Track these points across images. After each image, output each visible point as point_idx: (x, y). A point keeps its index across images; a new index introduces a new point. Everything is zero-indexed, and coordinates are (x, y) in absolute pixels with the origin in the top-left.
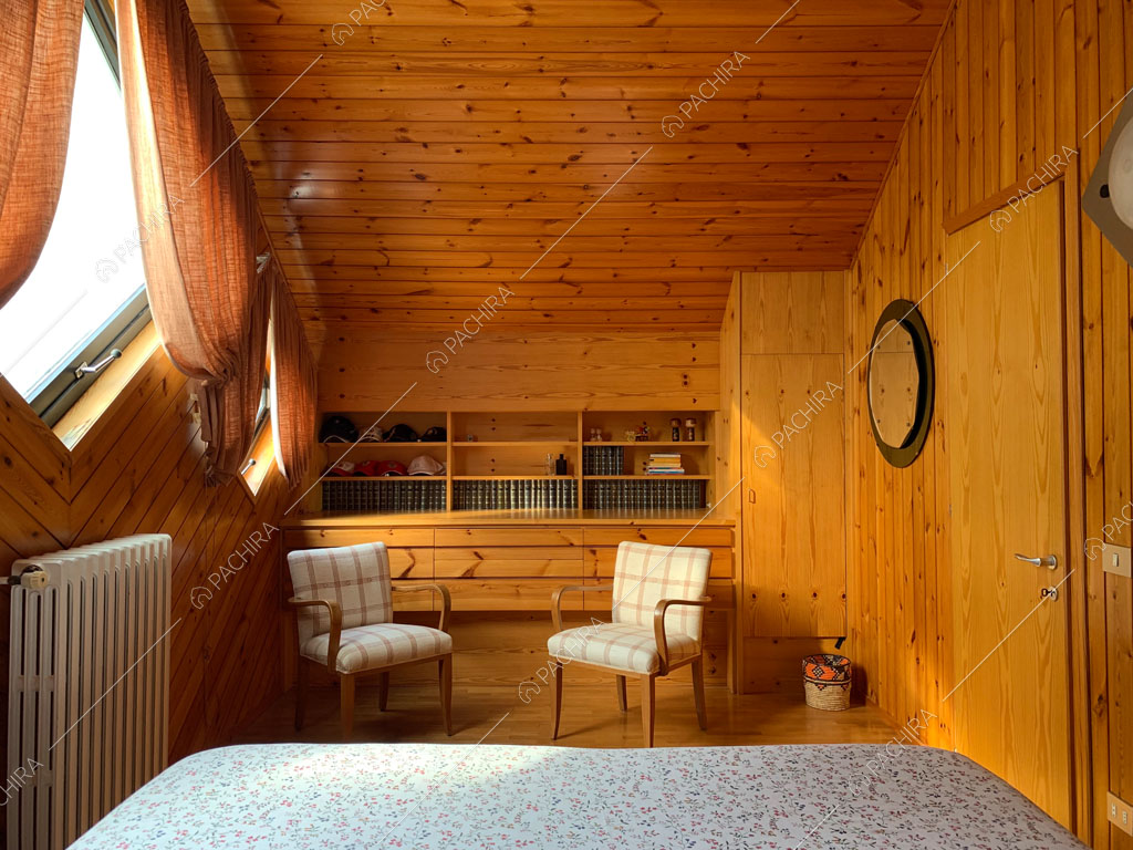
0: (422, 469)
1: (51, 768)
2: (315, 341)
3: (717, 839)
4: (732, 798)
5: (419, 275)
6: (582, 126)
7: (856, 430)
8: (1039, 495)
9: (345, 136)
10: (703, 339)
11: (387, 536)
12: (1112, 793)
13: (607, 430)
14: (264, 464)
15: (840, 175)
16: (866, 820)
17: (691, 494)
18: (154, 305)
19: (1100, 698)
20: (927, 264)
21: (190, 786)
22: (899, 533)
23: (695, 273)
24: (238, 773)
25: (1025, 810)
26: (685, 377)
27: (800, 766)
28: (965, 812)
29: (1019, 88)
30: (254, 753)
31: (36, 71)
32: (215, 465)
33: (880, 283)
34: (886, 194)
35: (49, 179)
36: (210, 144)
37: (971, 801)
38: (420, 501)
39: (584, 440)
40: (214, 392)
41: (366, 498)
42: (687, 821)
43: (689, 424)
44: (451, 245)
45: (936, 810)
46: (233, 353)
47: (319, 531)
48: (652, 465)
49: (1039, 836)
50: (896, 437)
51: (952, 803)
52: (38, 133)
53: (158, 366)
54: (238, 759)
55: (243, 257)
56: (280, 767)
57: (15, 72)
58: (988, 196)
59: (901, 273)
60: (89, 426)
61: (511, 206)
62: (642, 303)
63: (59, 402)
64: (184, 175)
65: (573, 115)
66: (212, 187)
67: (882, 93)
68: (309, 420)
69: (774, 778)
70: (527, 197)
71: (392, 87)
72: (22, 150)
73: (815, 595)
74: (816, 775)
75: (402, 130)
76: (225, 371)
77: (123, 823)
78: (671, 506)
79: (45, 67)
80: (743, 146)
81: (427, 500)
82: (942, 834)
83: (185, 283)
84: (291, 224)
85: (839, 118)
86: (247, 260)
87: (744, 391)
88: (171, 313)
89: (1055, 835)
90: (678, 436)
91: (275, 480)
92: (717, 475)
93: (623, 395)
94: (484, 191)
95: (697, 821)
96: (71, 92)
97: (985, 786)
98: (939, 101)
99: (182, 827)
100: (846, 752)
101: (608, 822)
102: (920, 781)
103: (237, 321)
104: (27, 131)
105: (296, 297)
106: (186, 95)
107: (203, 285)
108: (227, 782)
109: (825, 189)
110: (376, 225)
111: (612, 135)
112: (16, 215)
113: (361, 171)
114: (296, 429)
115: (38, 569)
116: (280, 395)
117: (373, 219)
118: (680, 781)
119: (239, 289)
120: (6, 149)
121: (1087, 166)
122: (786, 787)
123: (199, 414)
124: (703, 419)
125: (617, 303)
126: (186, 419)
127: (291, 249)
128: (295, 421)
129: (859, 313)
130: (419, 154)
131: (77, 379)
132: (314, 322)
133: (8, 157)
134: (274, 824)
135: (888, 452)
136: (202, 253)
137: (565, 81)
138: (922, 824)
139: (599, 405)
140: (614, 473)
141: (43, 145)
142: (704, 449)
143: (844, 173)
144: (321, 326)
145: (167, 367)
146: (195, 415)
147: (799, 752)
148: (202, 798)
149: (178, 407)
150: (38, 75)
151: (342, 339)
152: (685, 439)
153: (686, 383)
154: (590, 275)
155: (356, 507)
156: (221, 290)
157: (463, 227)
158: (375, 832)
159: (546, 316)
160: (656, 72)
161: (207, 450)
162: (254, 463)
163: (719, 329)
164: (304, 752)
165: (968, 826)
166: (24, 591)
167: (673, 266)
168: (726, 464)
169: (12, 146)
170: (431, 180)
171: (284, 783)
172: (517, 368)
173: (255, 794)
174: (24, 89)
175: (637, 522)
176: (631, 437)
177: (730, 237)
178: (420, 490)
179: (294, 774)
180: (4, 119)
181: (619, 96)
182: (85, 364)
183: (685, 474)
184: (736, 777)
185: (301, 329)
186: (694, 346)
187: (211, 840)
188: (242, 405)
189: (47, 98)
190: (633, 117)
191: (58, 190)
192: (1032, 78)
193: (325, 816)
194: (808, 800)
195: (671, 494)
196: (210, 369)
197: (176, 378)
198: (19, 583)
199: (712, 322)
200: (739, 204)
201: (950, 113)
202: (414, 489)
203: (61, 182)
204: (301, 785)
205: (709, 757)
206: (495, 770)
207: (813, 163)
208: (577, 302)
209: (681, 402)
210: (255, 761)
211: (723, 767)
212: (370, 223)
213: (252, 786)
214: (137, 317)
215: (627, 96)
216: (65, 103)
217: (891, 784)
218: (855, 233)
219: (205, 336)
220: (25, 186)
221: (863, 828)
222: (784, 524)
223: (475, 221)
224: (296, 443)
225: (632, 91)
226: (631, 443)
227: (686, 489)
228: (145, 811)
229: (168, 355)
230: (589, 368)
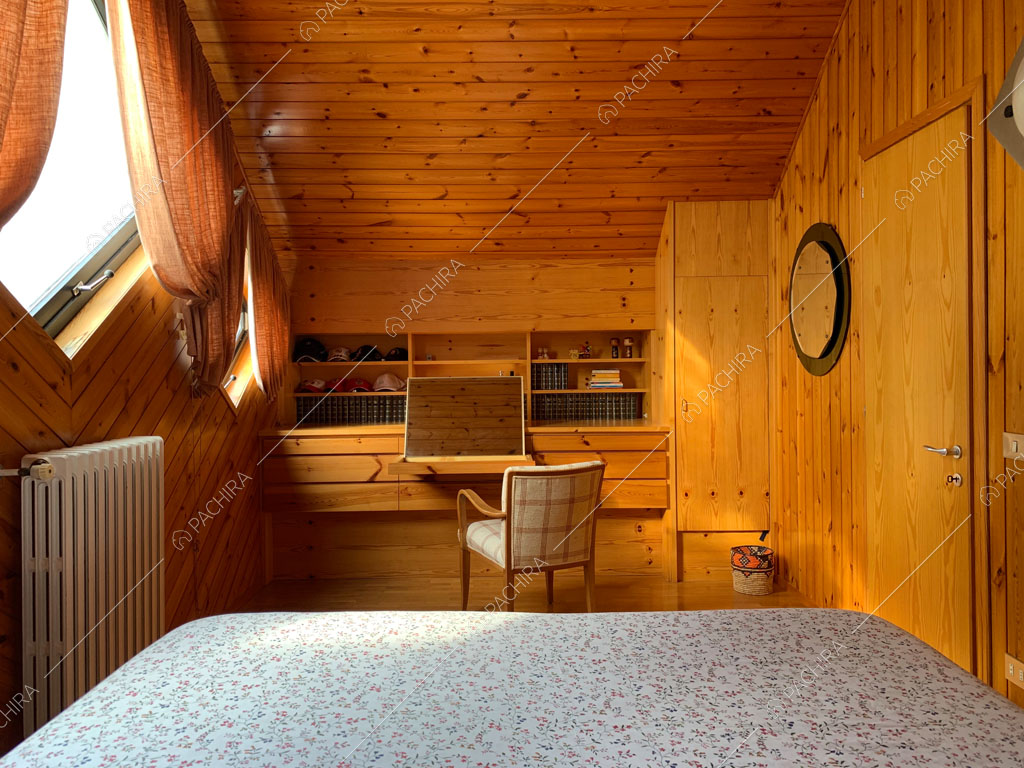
0: (386, 386)
1: (61, 640)
2: (287, 269)
3: (662, 684)
4: (674, 652)
5: (380, 207)
6: (529, 65)
7: (779, 345)
8: (946, 392)
9: (312, 77)
10: (640, 264)
11: (356, 444)
12: (1010, 655)
13: (553, 349)
14: (244, 379)
15: (764, 110)
16: (794, 669)
17: (630, 406)
18: (142, 229)
19: (1000, 570)
20: (844, 189)
21: (189, 646)
22: (818, 436)
23: (633, 203)
24: (231, 636)
25: (934, 658)
26: (624, 299)
27: (734, 627)
28: (882, 661)
29: (930, 21)
30: (245, 619)
31: (31, 9)
32: (200, 378)
33: (801, 210)
34: (806, 127)
35: (45, 108)
36: (189, 83)
37: (887, 652)
38: (385, 414)
39: (532, 358)
40: (198, 310)
41: (336, 412)
42: (634, 670)
43: (627, 342)
44: (410, 179)
45: (856, 660)
46: (214, 276)
47: (294, 440)
48: (593, 380)
49: (947, 679)
50: (815, 348)
51: (870, 654)
52: (34, 66)
53: (147, 287)
54: (230, 625)
55: (221, 188)
56: (268, 631)
57: (13, 8)
58: (901, 122)
59: (820, 199)
60: (86, 338)
61: (464, 141)
62: (586, 231)
63: (59, 316)
64: (166, 110)
65: (521, 56)
66: (193, 124)
67: (803, 32)
68: (284, 341)
69: (711, 637)
70: (480, 133)
71: (355, 31)
72: (20, 81)
73: (741, 493)
74: (749, 634)
75: (365, 71)
76: (208, 292)
77: (130, 676)
78: (611, 417)
79: (39, 5)
80: (677, 83)
81: (391, 414)
82: (862, 678)
83: (170, 211)
84: (264, 161)
85: (764, 56)
86: (226, 191)
87: (677, 311)
88: (158, 237)
89: (962, 678)
90: (617, 354)
91: (254, 395)
92: (653, 387)
93: (567, 316)
94: (440, 127)
95: (643, 670)
96: (64, 29)
97: (899, 640)
98: (856, 39)
99: (184, 678)
100: (774, 615)
101: (564, 671)
102: (841, 637)
103: (217, 246)
104: (24, 64)
105: (269, 229)
106: (167, 37)
107: (186, 212)
108: (222, 643)
109: (751, 123)
110: (340, 161)
111: (557, 74)
112: (16, 141)
113: (328, 110)
114: (272, 348)
115: (45, 462)
116: (257, 317)
117: (338, 155)
118: (626, 639)
119: (219, 218)
120: (6, 79)
121: (993, 90)
122: (722, 643)
123: (185, 331)
124: (640, 338)
125: (562, 231)
126: (173, 336)
127: (265, 184)
128: (271, 339)
129: (782, 237)
130: (381, 94)
131: (74, 297)
132: (286, 252)
133: (8, 86)
134: (266, 675)
135: (807, 362)
136: (185, 183)
137: (513, 23)
138: (844, 671)
139: (545, 326)
140: (559, 387)
141: (39, 76)
142: (641, 365)
143: (769, 108)
144: (293, 255)
145: (155, 288)
146: (181, 332)
147: (732, 616)
148: (200, 655)
149: (165, 325)
150: (33, 12)
151: (311, 268)
152: (624, 356)
153: (624, 305)
154: (538, 206)
155: (327, 420)
156: (202, 218)
157: (421, 161)
158: (356, 681)
159: (497, 244)
160: (596, 14)
161: (193, 364)
162: (235, 378)
163: (654, 255)
164: (289, 619)
165: (885, 672)
166: (33, 482)
167: (613, 196)
168: (661, 377)
169: (11, 76)
170: (392, 117)
171: (273, 643)
172: (471, 293)
173: (248, 652)
174: (21, 24)
175: (581, 429)
176: (575, 355)
177: (664, 169)
178: (385, 404)
179: (281, 636)
180: (3, 52)
181: (563, 37)
182: (81, 282)
183: (624, 387)
184: (677, 636)
185: (275, 257)
186: (632, 271)
187: (210, 688)
188: (223, 326)
189: (42, 33)
190: (575, 57)
191: (54, 118)
192: (942, 13)
193: (311, 669)
194: (742, 653)
195: (611, 406)
196: (194, 289)
197: (163, 297)
198: (29, 474)
199: (648, 248)
200: (673, 138)
201: (866, 50)
202: (379, 404)
203: (56, 111)
204: (287, 644)
205: (652, 619)
206: (461, 632)
207: (740, 99)
208: (525, 232)
209: (620, 322)
210: (245, 626)
211: (665, 628)
212: (336, 159)
213: (244, 645)
214: (127, 242)
215: (570, 37)
216: (58, 38)
217: (816, 639)
218: (778, 164)
219: (189, 259)
220: (24, 114)
221: (792, 675)
222: (713, 429)
223: (432, 156)
224: (273, 361)
225: (573, 32)
226: (574, 360)
227: (625, 401)
228: (150, 666)
229: (156, 276)
230: (536, 292)
